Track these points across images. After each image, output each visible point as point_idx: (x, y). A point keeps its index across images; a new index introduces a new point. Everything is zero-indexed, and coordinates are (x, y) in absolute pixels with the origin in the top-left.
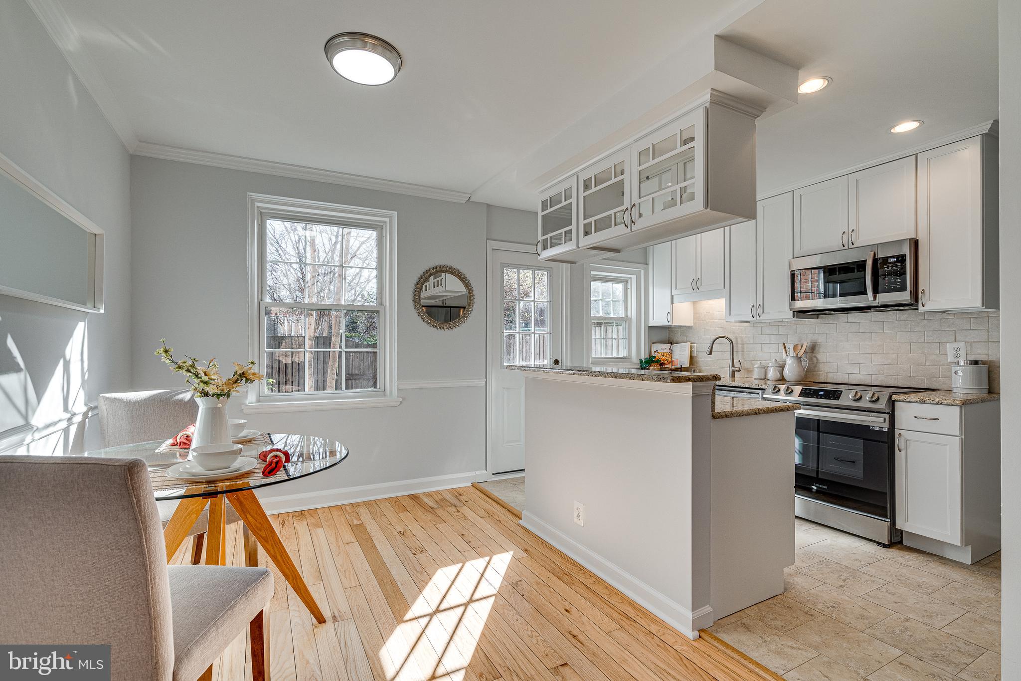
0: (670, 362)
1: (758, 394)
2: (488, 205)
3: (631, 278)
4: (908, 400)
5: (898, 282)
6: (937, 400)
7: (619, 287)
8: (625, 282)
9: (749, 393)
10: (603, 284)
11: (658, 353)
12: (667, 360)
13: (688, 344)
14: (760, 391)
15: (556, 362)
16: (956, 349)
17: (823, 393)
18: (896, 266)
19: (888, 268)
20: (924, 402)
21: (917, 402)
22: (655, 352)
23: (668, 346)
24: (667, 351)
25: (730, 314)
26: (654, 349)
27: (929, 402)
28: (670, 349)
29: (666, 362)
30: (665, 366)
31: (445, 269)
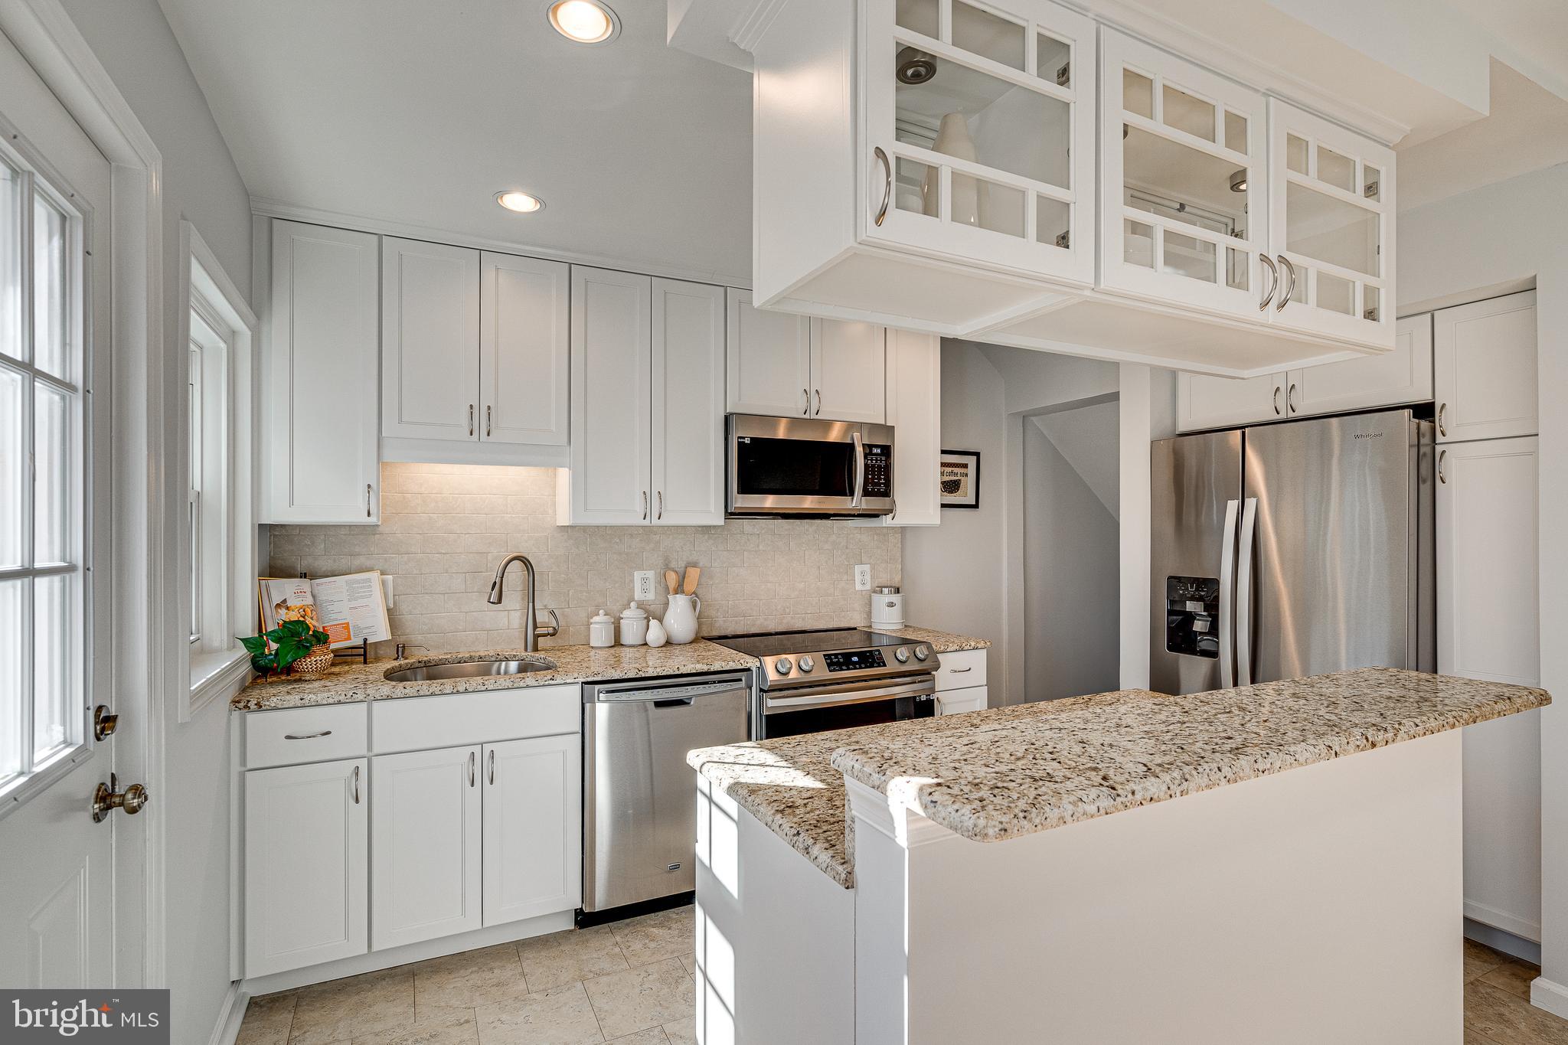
1: (741, 680)
4: (948, 650)
5: (882, 483)
6: (973, 644)
9: (719, 682)
11: (288, 608)
13: (375, 576)
14: (743, 676)
15: (105, 722)
16: (863, 573)
17: (855, 659)
18: (881, 461)
19: (872, 460)
20: (962, 650)
21: (956, 651)
22: (278, 606)
23: (305, 586)
24: (308, 599)
27: (966, 648)
28: (312, 594)
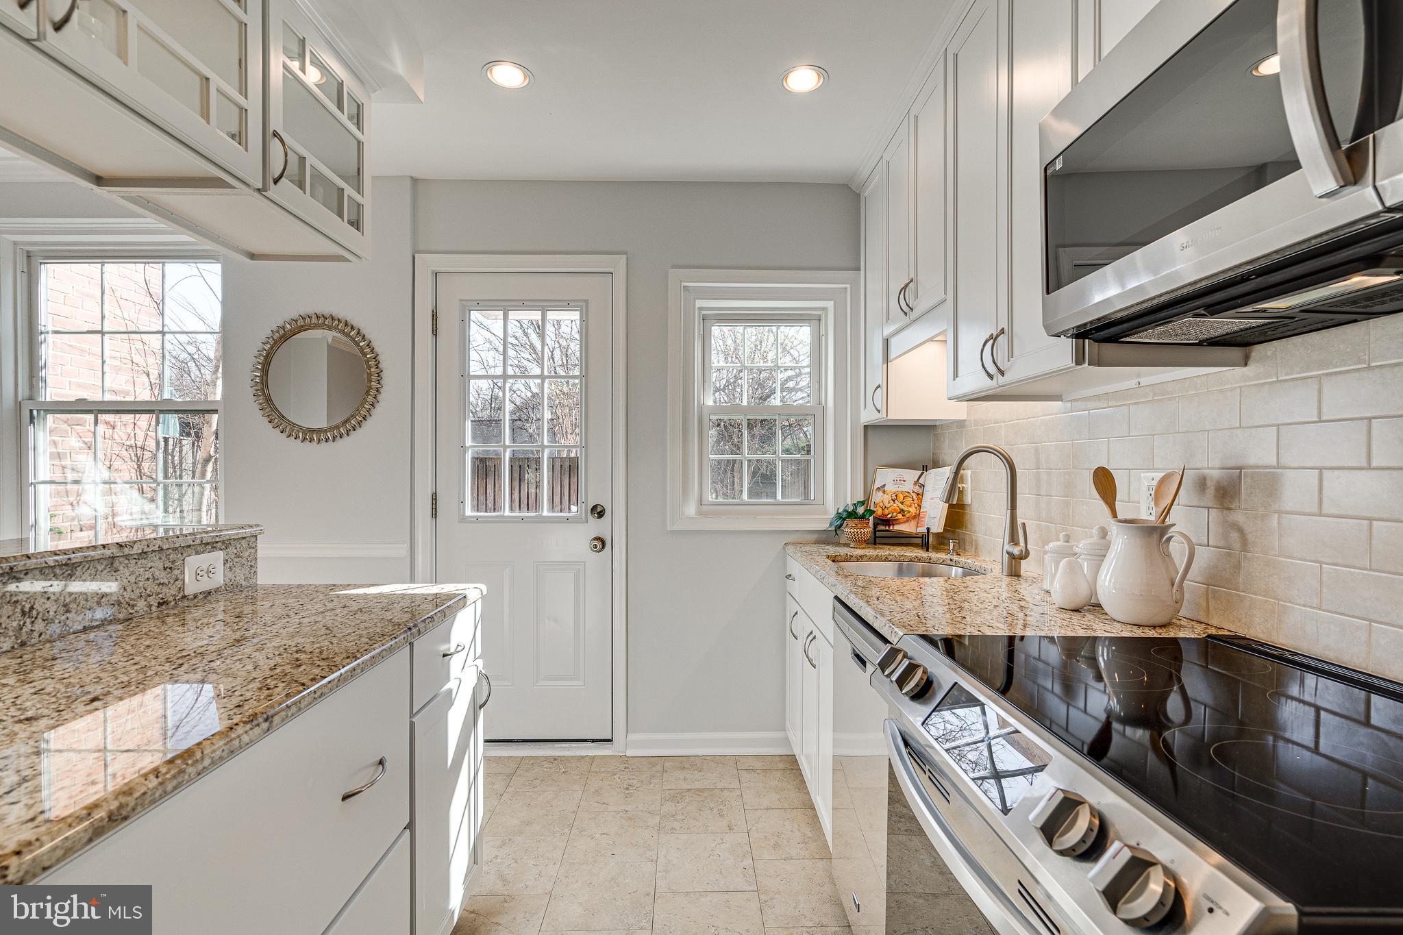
0: (914, 517)
2: (415, 181)
3: (825, 309)
7: (801, 335)
8: (813, 319)
10: (749, 330)
11: (884, 492)
12: (902, 511)
22: (878, 489)
23: (911, 475)
24: (909, 487)
25: (956, 375)
26: (878, 484)
28: (916, 483)
29: (900, 516)
30: (897, 528)
31: (314, 320)
